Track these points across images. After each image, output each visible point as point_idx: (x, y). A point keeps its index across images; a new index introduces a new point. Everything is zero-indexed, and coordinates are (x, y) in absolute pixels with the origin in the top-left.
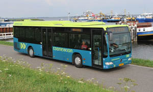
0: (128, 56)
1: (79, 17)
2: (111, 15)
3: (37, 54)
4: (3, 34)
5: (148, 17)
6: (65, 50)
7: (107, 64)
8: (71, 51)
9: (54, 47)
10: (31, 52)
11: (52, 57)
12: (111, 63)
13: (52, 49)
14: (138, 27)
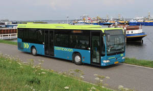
0: (122, 55)
1: (78, 20)
2: (107, 18)
3: (39, 53)
4: (8, 34)
5: (140, 21)
6: (66, 49)
7: (105, 61)
8: (71, 50)
9: (55, 47)
10: (34, 51)
11: (54, 56)
12: (108, 61)
13: (53, 49)
14: (127, 29)
